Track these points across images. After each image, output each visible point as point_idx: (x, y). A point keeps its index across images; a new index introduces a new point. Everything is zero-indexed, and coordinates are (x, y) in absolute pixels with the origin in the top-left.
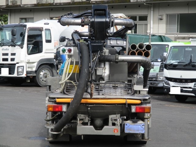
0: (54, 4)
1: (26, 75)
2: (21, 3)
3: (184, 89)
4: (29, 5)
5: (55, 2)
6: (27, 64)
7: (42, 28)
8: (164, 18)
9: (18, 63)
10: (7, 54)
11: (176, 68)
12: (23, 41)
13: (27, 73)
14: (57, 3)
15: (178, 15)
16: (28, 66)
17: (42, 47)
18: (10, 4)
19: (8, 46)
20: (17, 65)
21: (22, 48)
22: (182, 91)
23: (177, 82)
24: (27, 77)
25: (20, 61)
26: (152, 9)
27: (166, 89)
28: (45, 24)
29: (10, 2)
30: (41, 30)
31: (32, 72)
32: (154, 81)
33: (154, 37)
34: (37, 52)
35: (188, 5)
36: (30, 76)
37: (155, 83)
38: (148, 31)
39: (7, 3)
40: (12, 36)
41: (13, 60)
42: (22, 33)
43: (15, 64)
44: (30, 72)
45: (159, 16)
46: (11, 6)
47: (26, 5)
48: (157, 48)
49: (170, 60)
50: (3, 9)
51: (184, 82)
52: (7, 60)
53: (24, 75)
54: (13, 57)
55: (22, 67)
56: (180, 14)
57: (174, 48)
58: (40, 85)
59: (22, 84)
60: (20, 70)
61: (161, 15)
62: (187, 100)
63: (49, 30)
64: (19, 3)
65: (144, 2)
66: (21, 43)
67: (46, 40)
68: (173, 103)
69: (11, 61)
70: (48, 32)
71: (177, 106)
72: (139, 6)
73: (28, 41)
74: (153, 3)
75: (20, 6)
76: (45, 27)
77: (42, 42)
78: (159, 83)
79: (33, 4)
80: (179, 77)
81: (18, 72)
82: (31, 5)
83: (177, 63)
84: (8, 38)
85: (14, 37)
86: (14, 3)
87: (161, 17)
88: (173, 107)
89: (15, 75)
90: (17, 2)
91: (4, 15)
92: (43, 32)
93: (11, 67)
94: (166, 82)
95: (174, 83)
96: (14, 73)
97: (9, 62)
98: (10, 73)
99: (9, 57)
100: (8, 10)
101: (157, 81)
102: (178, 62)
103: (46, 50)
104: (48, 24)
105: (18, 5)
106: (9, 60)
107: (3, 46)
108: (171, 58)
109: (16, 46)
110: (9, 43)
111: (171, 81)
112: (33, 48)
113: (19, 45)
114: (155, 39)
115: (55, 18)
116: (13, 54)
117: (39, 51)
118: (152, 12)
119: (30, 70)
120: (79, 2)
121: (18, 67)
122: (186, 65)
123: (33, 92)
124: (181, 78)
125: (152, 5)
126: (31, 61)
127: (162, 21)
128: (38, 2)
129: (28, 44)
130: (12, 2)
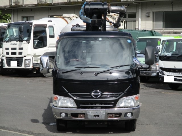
0: (53, 4)
1: (32, 67)
2: (23, 4)
3: (177, 78)
4: (30, 5)
5: (54, 2)
6: (33, 57)
7: (46, 25)
8: (151, 15)
9: (25, 56)
10: (15, 49)
11: (170, 59)
12: (29, 36)
13: (34, 65)
14: (55, 3)
15: (163, 13)
16: (34, 59)
17: (46, 42)
18: (13, 4)
19: (16, 42)
20: (24, 58)
21: (29, 43)
22: (175, 80)
23: (171, 72)
24: (34, 69)
25: (27, 55)
26: (140, 8)
27: (161, 78)
28: (48, 21)
29: (13, 3)
30: (45, 26)
31: (38, 64)
32: (148, 71)
33: (146, 32)
34: (42, 46)
35: (172, 4)
36: (36, 68)
37: (149, 73)
38: (137, 27)
39: (11, 4)
40: (20, 32)
41: (20, 53)
42: (28, 29)
43: (22, 57)
44: (36, 64)
45: (146, 13)
46: (14, 6)
47: (27, 5)
48: (150, 42)
49: (164, 52)
50: (7, 9)
51: (177, 72)
52: (15, 53)
53: (31, 67)
54: (21, 51)
55: (29, 60)
56: (165, 12)
57: (167, 42)
58: (45, 76)
59: (28, 75)
60: (27, 62)
61: (148, 13)
62: (179, 88)
63: (52, 27)
64: (21, 4)
65: (133, 1)
66: (28, 39)
67: (50, 36)
68: (167, 90)
69: (19, 54)
70: (51, 28)
71: (172, 93)
72: (128, 5)
73: (34, 37)
74: (141, 2)
75: (22, 6)
76: (49, 24)
77: (46, 37)
78: (153, 73)
79: (34, 5)
80: (173, 67)
81: (25, 64)
82: (32, 5)
83: (170, 55)
84: (15, 34)
85: (21, 33)
86: (17, 3)
87: (148, 14)
88: (168, 94)
89: (23, 67)
90: (19, 2)
91: (6, 15)
92: (47, 28)
93: (19, 60)
94: (161, 72)
95: (168, 72)
96: (21, 65)
97: (18, 55)
98: (18, 66)
99: (17, 51)
100: (11, 9)
101: (151, 71)
102: (172, 54)
103: (50, 44)
104: (51, 22)
105: (20, 5)
106: (17, 53)
107: (12, 42)
108: (165, 51)
109: (23, 41)
110: (17, 39)
111: (166, 71)
112: (38, 43)
113: (26, 40)
114: (146, 34)
115: (55, 16)
116: (21, 49)
117: (43, 45)
118: (140, 10)
119: (36, 62)
120: (75, 2)
121: (25, 60)
122: (179, 56)
123: (39, 82)
124: (175, 68)
125: (140, 4)
126: (36, 55)
127: (149, 18)
128: (38, 3)
129: (34, 40)
130: (15, 2)
